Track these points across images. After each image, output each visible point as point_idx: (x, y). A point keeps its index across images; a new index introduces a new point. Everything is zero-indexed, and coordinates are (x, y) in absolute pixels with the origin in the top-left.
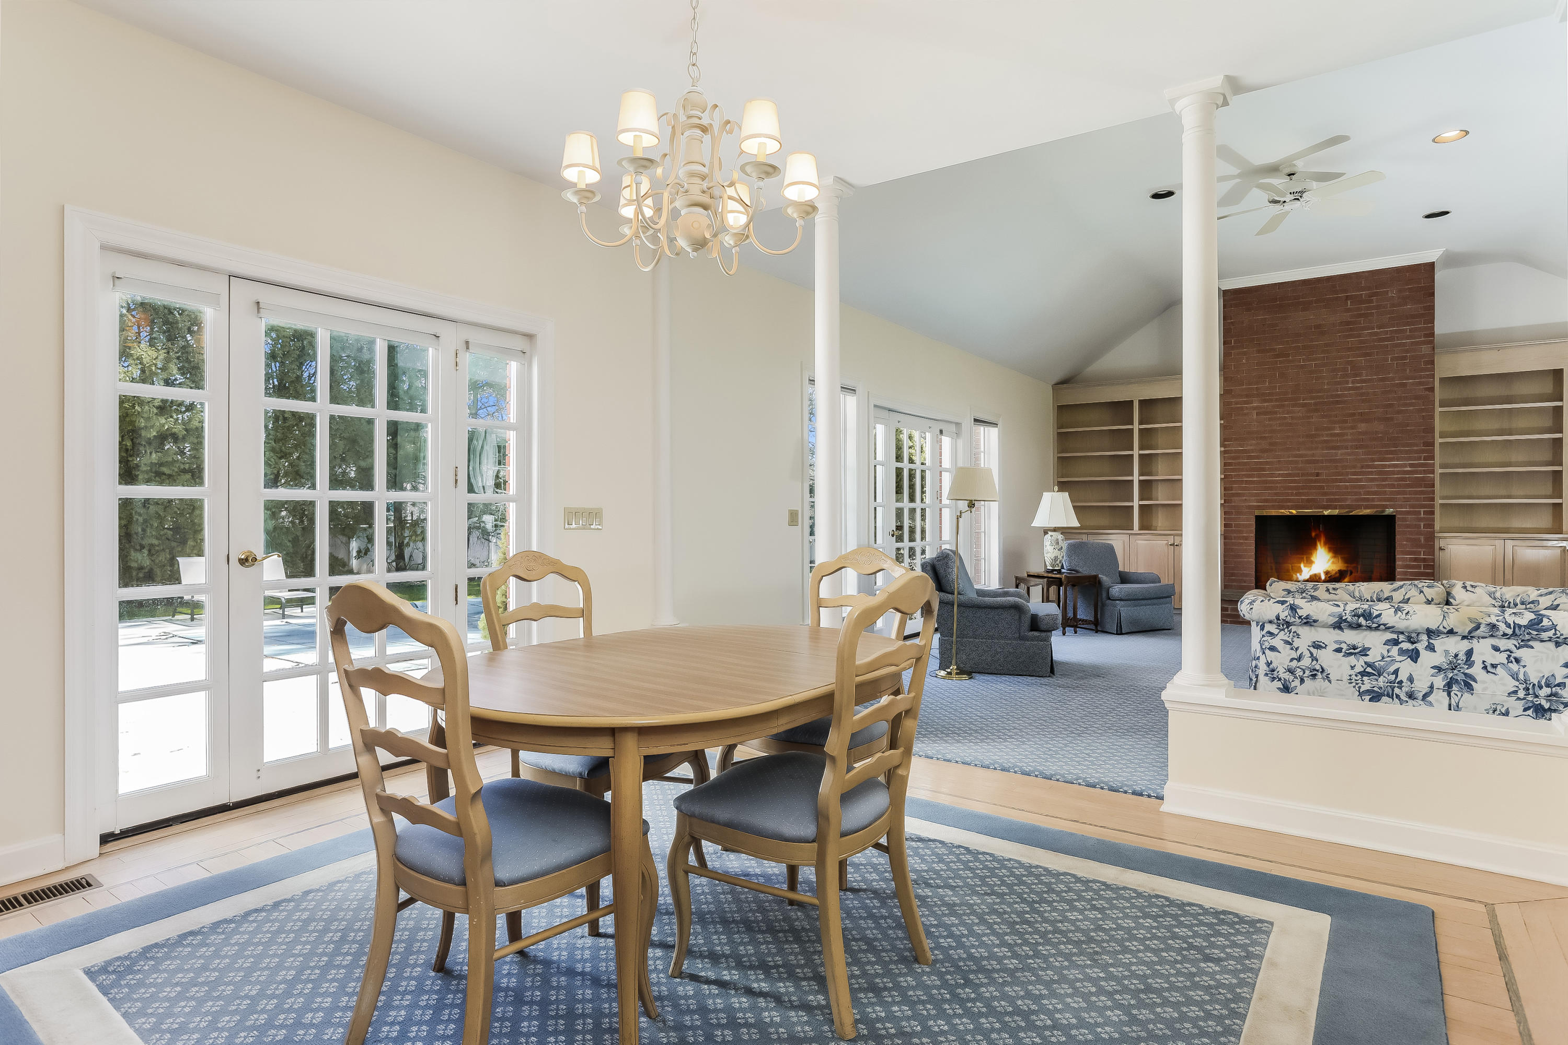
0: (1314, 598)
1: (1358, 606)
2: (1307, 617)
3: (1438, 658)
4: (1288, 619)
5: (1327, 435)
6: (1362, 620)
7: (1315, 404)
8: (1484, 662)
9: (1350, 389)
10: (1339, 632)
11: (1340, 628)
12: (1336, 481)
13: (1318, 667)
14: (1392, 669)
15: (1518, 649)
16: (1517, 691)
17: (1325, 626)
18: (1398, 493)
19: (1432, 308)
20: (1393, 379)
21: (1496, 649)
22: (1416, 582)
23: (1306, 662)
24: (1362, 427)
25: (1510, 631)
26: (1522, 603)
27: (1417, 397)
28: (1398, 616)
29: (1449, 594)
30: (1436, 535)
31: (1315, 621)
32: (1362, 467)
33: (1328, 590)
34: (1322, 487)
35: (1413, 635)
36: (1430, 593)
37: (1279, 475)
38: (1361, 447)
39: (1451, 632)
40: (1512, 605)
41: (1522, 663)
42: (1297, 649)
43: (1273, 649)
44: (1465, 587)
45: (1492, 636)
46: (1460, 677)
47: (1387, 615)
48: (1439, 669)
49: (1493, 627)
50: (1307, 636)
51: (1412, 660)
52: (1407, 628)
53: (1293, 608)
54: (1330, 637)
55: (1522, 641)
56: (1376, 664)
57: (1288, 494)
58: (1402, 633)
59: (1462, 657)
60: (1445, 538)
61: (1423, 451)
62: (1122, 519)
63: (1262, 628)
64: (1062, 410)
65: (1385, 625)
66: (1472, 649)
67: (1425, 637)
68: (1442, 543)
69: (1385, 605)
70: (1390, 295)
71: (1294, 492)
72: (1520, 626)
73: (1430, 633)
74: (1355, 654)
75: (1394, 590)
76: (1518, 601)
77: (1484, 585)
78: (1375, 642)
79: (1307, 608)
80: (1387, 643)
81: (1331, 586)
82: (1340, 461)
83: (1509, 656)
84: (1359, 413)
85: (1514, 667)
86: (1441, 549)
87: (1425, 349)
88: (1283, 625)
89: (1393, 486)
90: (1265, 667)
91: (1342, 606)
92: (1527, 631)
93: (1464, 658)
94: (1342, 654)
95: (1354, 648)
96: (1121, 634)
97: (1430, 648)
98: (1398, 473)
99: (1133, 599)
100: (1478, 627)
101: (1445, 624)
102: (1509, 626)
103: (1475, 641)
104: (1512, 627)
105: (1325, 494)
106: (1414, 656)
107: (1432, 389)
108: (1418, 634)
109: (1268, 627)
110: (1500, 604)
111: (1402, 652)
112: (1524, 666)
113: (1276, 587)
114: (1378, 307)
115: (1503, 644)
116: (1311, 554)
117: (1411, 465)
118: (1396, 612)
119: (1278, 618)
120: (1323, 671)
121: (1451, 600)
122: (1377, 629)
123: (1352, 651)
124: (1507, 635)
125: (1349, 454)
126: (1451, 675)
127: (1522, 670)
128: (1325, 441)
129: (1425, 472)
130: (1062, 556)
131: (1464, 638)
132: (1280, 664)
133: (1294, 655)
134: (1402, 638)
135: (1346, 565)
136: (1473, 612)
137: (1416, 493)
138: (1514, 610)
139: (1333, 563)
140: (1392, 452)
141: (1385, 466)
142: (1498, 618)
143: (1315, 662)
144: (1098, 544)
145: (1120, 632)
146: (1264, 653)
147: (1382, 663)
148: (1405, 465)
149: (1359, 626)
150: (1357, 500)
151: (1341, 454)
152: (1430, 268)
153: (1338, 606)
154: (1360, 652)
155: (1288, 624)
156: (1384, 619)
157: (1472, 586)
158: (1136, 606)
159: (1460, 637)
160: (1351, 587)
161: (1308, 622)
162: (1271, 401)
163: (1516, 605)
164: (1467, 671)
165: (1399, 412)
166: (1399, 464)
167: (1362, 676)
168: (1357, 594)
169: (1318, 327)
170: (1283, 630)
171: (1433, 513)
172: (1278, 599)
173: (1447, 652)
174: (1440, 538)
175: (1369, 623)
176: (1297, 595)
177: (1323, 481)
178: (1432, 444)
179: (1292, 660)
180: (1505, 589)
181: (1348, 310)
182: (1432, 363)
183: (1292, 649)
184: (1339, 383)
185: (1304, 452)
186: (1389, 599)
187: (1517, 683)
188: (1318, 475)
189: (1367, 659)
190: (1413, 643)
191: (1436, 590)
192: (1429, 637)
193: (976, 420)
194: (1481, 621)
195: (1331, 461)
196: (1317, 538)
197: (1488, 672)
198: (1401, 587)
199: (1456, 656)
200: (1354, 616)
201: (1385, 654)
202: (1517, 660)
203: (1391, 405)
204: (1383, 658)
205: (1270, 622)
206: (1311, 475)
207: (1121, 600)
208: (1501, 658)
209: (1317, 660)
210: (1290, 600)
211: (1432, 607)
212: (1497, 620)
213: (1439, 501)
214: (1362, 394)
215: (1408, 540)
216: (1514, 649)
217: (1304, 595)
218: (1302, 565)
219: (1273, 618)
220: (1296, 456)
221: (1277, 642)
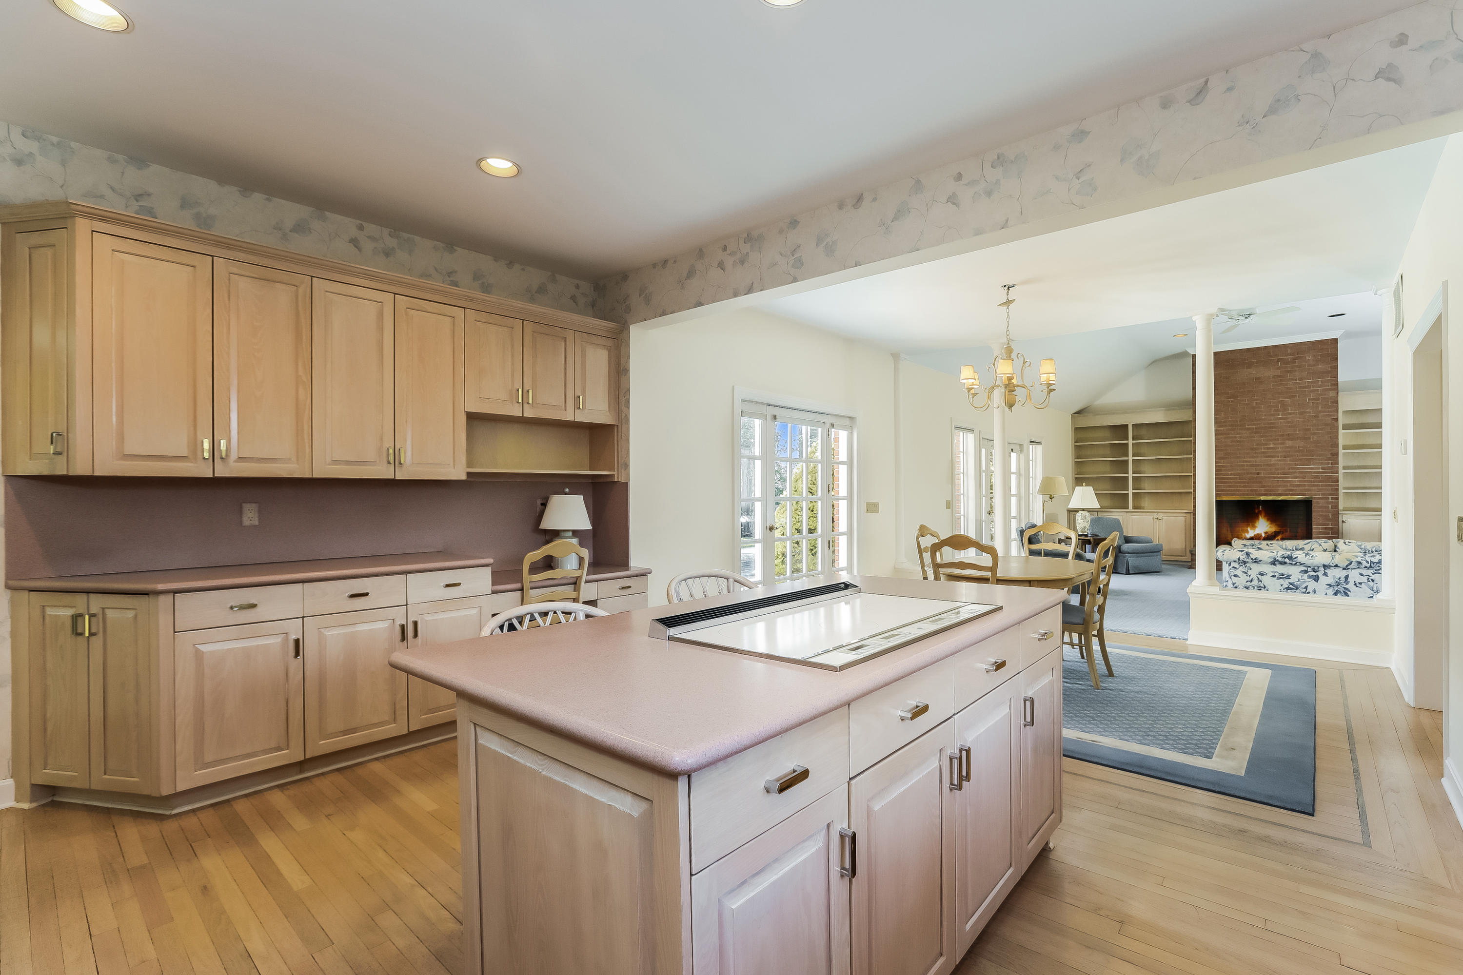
0: (1259, 549)
1: (1284, 553)
2: (1256, 559)
3: (1330, 580)
4: (1245, 560)
5: (1264, 448)
6: (1287, 560)
7: (1256, 428)
8: (1355, 581)
9: (1280, 419)
10: (1274, 566)
11: (1275, 565)
12: (1270, 478)
13: (1262, 585)
14: (1304, 586)
15: (1373, 574)
16: (1372, 596)
17: (1266, 563)
18: (1314, 486)
19: (1336, 367)
20: (1310, 412)
21: (1362, 575)
22: (1318, 540)
23: (1255, 582)
24: (1289, 443)
25: (1368, 565)
26: (1376, 551)
27: (1326, 425)
28: (1307, 558)
29: (1336, 546)
30: (1340, 512)
31: (1260, 561)
32: (1289, 469)
33: (1267, 545)
34: (1261, 482)
35: (1315, 568)
36: (1325, 546)
37: (1231, 474)
38: (1288, 456)
39: (1336, 566)
40: (1370, 552)
41: (1375, 582)
42: (1250, 576)
43: (1236, 576)
44: (1345, 543)
45: (1359, 568)
46: (1342, 590)
47: (1300, 556)
48: (1330, 586)
49: (1359, 563)
50: (1255, 569)
51: (1315, 581)
52: (1312, 564)
53: (1248, 554)
54: (1269, 569)
55: (1376, 570)
56: (1295, 583)
57: (1237, 486)
58: (1310, 567)
59: (1343, 579)
60: (1345, 514)
61: (1330, 459)
62: (1121, 502)
63: (1230, 565)
64: (1077, 430)
65: (1300, 563)
66: (1348, 575)
67: (1322, 569)
68: (1345, 518)
69: (1300, 552)
70: (1307, 358)
71: (1242, 485)
72: (1374, 563)
73: (1325, 566)
74: (1283, 578)
75: (1305, 544)
76: (1374, 550)
77: (1355, 542)
78: (1295, 572)
79: (1255, 554)
80: (1301, 572)
81: (1269, 542)
82: (1274, 465)
83: (1368, 578)
84: (1287, 434)
85: (1371, 583)
86: (1343, 522)
87: (1331, 394)
88: (1242, 563)
89: (1310, 481)
90: (1232, 586)
91: (1276, 553)
92: (1378, 565)
93: (1344, 580)
94: (1276, 578)
95: (1283, 575)
96: (1129, 574)
97: (1325, 574)
98: (1314, 473)
99: (1136, 553)
100: (1351, 563)
101: (1333, 561)
102: (1368, 562)
103: (1350, 570)
104: (1369, 563)
105: (1264, 486)
106: (1316, 579)
107: (1337, 420)
108: (1318, 567)
109: (1233, 564)
110: (1364, 551)
111: (1309, 577)
112: (1377, 583)
113: (1236, 542)
114: (1299, 367)
115: (1365, 572)
116: (1255, 522)
117: (1322, 468)
118: (1306, 556)
119: (1239, 559)
120: (1265, 587)
121: (1337, 550)
122: (1295, 564)
123: (1281, 576)
124: (1367, 567)
125: (1279, 461)
126: (1337, 588)
127: (1376, 585)
128: (1264, 453)
129: (1332, 472)
130: (1088, 525)
131: (1344, 569)
132: (1240, 584)
133: (1249, 579)
134: (1309, 569)
135: (1279, 528)
136: (1349, 556)
137: (1326, 486)
138: (1371, 555)
139: (1270, 527)
140: (1307, 460)
141: (1304, 469)
142: (1362, 558)
143: (1260, 583)
144: (1110, 518)
145: (1128, 573)
146: (1231, 578)
147: (1298, 583)
148: (1318, 468)
149: (1285, 563)
150: (1285, 490)
151: (1275, 461)
152: (1335, 341)
153: (1273, 553)
154: (1287, 577)
155: (1245, 563)
156: (1299, 560)
157: (1349, 542)
158: (1138, 557)
159: (1342, 569)
160: (1280, 542)
161: (1256, 561)
162: (1226, 426)
163: (1372, 552)
164: (1345, 587)
165: (1314, 434)
166: (1316, 467)
167: (1287, 590)
168: (1284, 547)
169: (1258, 379)
170: (1242, 566)
171: (1337, 499)
172: (1239, 549)
173: (1334, 577)
174: (1343, 514)
175: (1291, 562)
176: (1250, 547)
177: (1262, 478)
178: (1337, 455)
179: (1247, 582)
180: (1367, 544)
181: (1279, 368)
182: (1337, 402)
183: (1247, 576)
184: (1272, 415)
185: (1248, 459)
186: (1302, 549)
187: (1373, 592)
188: (1258, 474)
189: (1290, 581)
190: (1316, 572)
191: (1329, 544)
192: (1325, 569)
193: (1031, 442)
194: (1353, 560)
195: (1267, 465)
196: (1260, 512)
197: (1357, 587)
198: (1309, 543)
199: (1340, 578)
200: (1282, 558)
201: (1300, 578)
202: (1373, 580)
203: (1309, 430)
204: (1299, 580)
205: (1235, 561)
206: (1254, 474)
207: (1129, 553)
208: (1365, 579)
209: (1261, 582)
210: (1246, 550)
211: (1326, 553)
212: (1362, 560)
213: (1342, 491)
214: (1289, 422)
215: (1321, 516)
216: (1371, 574)
217: (1254, 547)
218: (1249, 529)
219: (1236, 559)
220: (1243, 462)
221: (1238, 572)
